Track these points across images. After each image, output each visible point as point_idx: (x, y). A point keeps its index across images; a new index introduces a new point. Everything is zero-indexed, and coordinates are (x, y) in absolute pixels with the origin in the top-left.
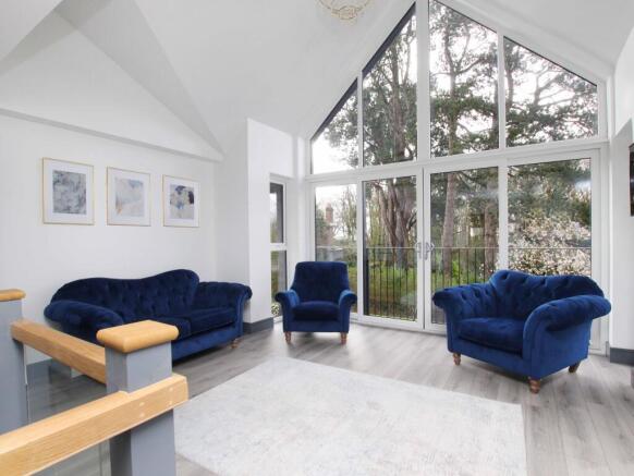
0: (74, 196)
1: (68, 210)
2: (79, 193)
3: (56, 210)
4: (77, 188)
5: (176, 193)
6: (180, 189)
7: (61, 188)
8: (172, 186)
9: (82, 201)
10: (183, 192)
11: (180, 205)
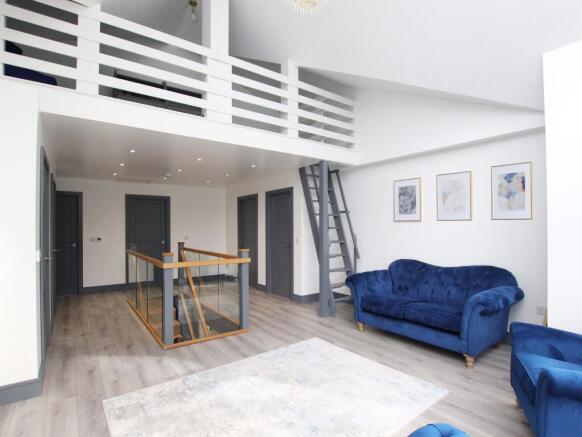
0: (409, 202)
1: (406, 211)
2: (412, 199)
3: (400, 212)
4: (411, 196)
5: (505, 183)
6: (509, 177)
7: (403, 198)
8: (500, 176)
9: (413, 204)
10: (514, 179)
11: (509, 195)
